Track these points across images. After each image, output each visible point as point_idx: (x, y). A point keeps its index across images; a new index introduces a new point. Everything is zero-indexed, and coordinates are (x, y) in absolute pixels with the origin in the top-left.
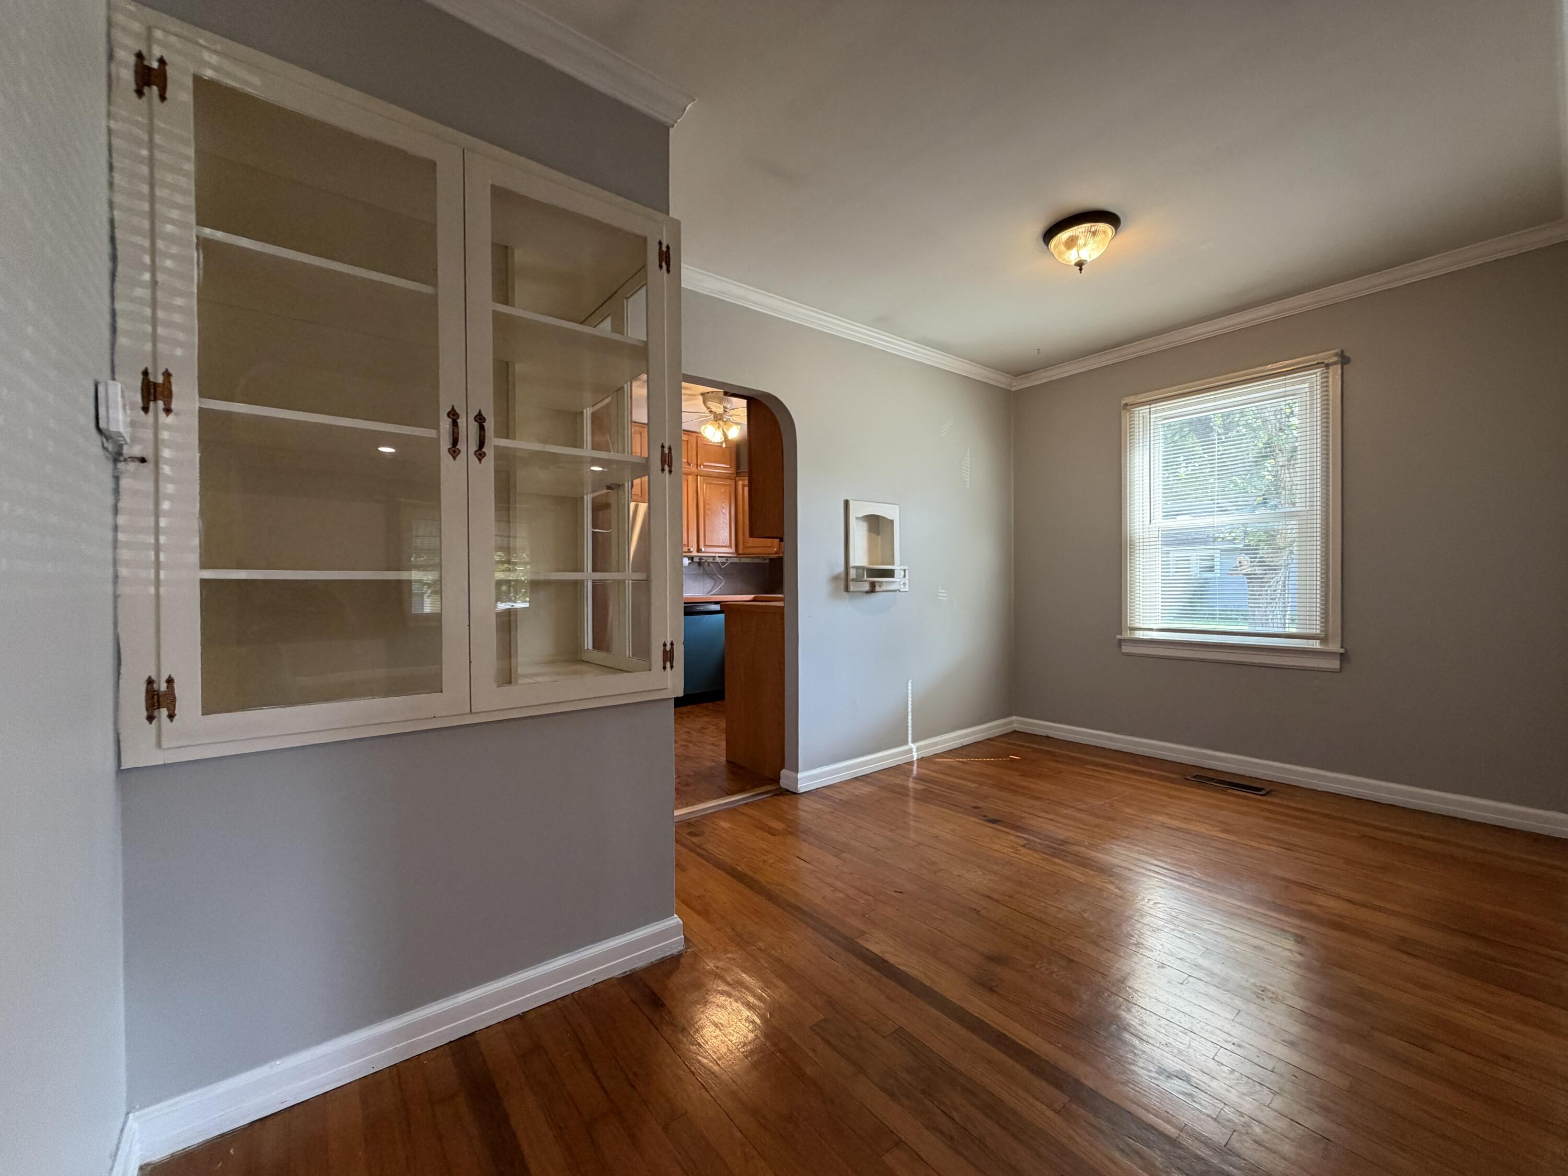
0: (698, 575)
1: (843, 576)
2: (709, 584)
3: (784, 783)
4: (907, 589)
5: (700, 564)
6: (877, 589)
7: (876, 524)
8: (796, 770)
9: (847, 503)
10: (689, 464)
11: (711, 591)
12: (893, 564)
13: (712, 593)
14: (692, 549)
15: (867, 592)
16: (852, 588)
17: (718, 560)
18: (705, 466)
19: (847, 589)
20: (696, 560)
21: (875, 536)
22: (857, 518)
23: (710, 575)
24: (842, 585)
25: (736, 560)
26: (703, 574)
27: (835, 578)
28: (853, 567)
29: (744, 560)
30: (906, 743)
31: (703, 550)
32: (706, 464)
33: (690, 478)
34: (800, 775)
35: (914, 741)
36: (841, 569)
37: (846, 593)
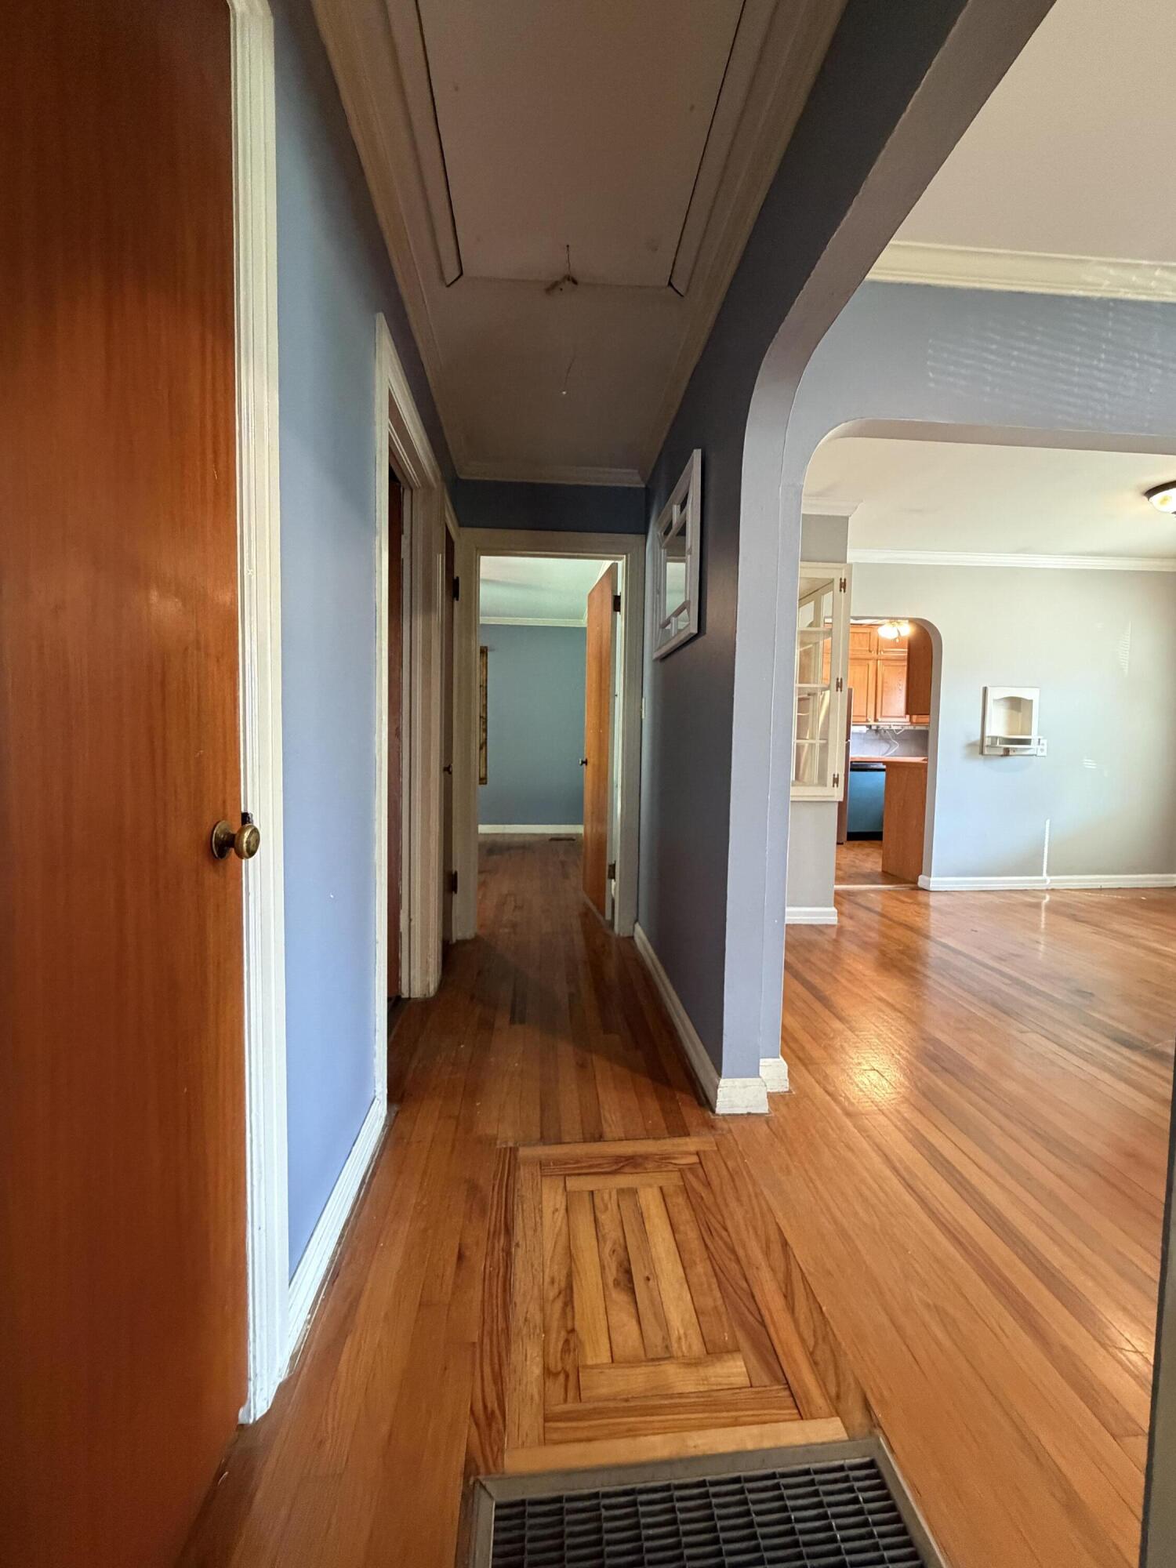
0: (875, 740)
1: (979, 743)
2: (884, 747)
3: (920, 884)
4: (1044, 754)
5: (877, 731)
6: (1011, 753)
7: (1016, 704)
8: (930, 875)
9: (985, 690)
10: (870, 651)
11: (887, 753)
12: (1031, 734)
13: (889, 753)
14: (869, 720)
15: (1002, 756)
16: (986, 751)
17: (894, 728)
18: (885, 652)
19: (982, 753)
20: (874, 728)
21: (1015, 712)
22: (995, 700)
23: (887, 741)
24: (978, 749)
25: (911, 728)
26: (880, 739)
27: (971, 745)
28: (988, 737)
29: (918, 728)
30: (1041, 874)
31: (880, 719)
32: (885, 650)
33: (871, 663)
34: (932, 879)
35: (1049, 873)
36: (978, 737)
37: (981, 756)
